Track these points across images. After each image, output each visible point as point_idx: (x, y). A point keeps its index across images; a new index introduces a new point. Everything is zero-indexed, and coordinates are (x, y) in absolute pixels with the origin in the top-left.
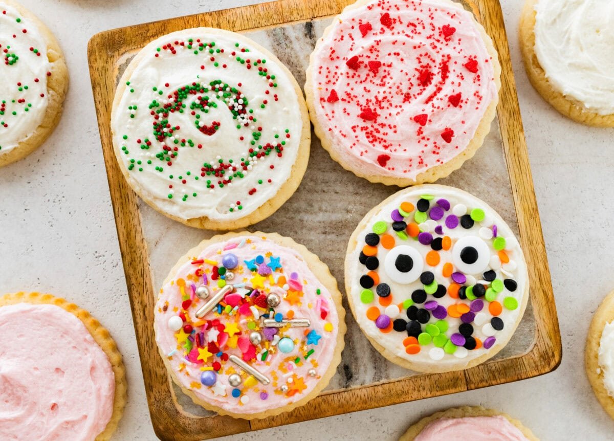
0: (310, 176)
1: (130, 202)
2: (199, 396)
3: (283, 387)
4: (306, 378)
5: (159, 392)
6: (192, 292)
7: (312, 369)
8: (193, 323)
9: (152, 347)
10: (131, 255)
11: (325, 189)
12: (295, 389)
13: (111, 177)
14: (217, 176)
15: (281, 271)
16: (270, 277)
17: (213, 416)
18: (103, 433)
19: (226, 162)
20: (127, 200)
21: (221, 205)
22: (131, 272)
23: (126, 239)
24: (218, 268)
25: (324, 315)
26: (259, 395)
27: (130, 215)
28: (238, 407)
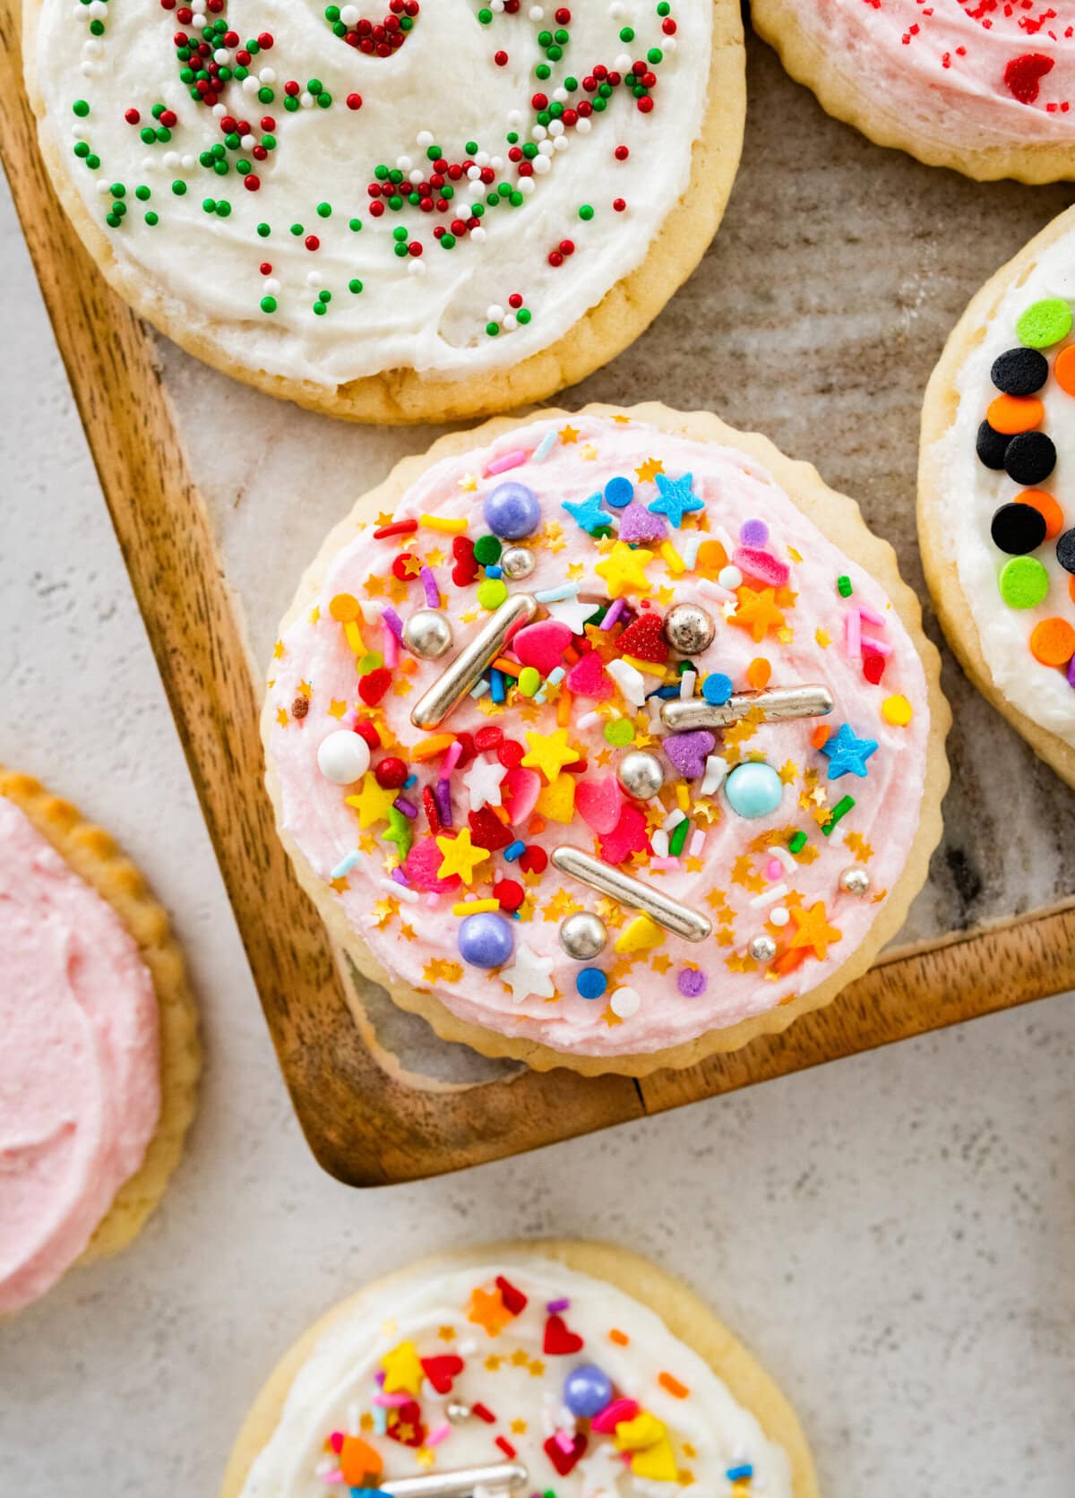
0: (752, 193)
1: (129, 362)
2: (455, 1008)
3: (757, 943)
4: (834, 905)
5: (312, 1016)
6: (387, 642)
7: (854, 868)
8: (406, 749)
9: (268, 860)
10: (156, 549)
11: (812, 232)
12: (802, 944)
13: (51, 281)
14: (427, 209)
15: (701, 523)
16: (666, 548)
17: (509, 1078)
18: (136, 1178)
19: (453, 156)
20: (118, 357)
21: (454, 314)
22: (163, 607)
23: (133, 495)
24: (472, 544)
25: (874, 666)
26: (675, 982)
27: (135, 409)
28: (604, 1031)
